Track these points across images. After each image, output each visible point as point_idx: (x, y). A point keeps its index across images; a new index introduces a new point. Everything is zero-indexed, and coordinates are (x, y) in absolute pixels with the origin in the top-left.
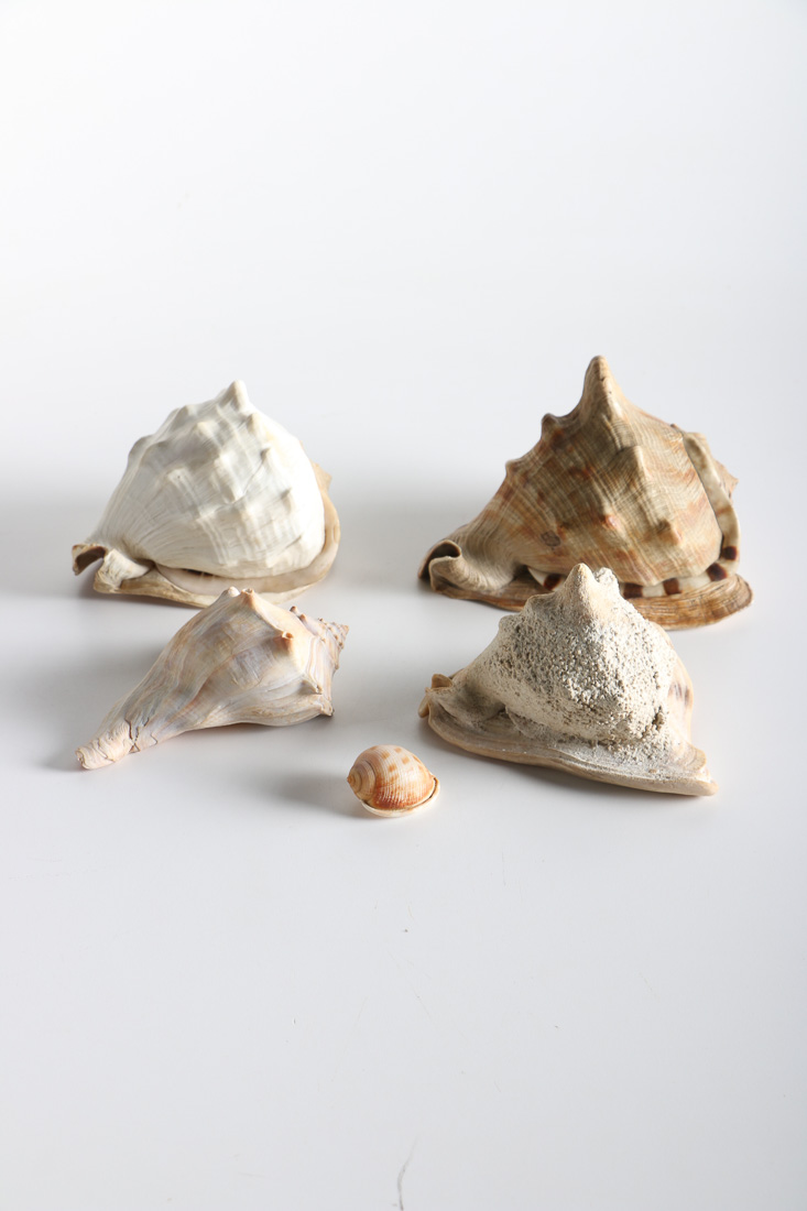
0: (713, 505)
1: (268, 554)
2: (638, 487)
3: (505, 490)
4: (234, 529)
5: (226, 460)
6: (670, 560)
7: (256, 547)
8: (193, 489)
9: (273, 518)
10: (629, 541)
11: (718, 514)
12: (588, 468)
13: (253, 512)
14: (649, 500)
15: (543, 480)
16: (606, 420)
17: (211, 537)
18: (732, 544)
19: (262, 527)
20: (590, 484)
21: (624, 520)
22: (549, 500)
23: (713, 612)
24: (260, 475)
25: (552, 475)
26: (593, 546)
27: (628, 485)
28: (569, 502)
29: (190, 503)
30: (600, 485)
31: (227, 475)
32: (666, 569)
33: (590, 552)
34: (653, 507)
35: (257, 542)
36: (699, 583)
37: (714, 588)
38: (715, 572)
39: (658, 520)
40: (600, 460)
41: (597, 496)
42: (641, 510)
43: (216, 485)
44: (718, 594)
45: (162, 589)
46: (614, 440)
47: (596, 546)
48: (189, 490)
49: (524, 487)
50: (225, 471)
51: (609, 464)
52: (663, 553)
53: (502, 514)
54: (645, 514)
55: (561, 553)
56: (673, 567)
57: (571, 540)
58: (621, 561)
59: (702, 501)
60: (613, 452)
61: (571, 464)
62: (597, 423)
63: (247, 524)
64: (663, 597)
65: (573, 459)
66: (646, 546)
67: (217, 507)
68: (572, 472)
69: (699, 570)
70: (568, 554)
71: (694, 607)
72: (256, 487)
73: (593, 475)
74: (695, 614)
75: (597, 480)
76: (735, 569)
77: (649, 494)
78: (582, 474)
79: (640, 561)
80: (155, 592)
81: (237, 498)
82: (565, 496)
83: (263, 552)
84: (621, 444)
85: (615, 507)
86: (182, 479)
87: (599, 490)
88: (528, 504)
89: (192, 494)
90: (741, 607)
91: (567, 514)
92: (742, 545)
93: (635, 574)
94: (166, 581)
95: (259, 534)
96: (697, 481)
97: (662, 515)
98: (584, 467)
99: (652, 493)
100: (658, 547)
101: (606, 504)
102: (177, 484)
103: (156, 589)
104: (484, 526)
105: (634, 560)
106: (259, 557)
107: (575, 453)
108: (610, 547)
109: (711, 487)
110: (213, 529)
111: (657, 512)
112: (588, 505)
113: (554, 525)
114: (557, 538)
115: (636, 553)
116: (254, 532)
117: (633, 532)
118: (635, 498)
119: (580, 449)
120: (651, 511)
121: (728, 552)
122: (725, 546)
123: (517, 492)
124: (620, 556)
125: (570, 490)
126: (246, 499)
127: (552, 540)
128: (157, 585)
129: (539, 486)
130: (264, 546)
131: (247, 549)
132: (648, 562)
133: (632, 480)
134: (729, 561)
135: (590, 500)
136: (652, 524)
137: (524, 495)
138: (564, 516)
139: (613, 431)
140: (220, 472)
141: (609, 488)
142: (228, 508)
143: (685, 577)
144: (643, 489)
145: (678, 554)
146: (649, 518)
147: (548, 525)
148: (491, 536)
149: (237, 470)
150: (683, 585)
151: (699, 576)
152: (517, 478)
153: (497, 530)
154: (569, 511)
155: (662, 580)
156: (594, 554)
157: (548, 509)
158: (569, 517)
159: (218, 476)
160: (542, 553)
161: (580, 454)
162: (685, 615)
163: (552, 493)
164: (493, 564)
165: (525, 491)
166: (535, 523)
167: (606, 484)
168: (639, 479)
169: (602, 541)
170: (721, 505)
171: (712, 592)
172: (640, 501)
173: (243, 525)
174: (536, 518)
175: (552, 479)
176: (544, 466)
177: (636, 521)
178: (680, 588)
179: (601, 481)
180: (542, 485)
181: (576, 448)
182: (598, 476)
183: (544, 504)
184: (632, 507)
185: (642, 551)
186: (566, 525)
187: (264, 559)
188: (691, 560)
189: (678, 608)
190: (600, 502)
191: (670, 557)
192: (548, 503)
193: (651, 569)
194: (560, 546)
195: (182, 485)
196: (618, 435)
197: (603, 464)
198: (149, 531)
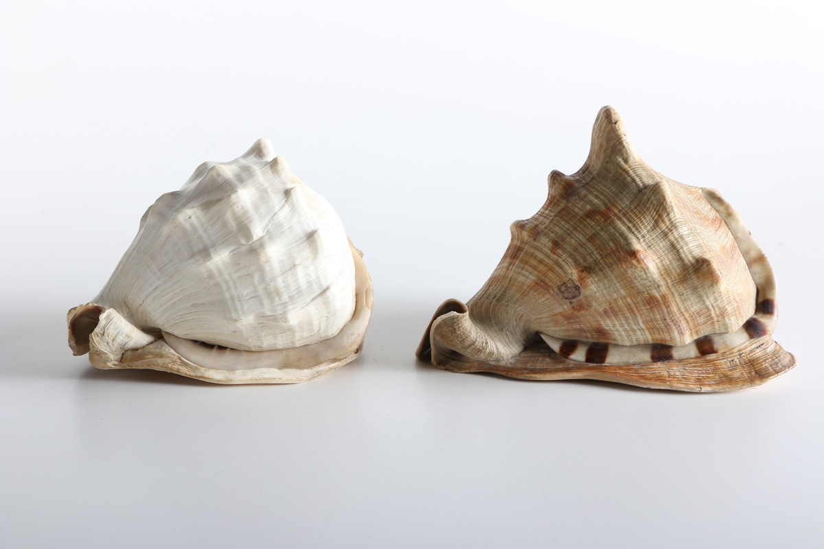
0: (745, 254)
1: (290, 307)
2: (668, 223)
3: (511, 251)
4: (250, 276)
5: (244, 197)
6: (707, 308)
7: (277, 299)
8: (205, 231)
9: (297, 263)
10: (662, 283)
11: (750, 264)
12: (608, 209)
13: (274, 253)
14: (681, 237)
15: (556, 229)
16: (622, 163)
17: (224, 287)
18: (770, 297)
19: (284, 273)
20: (612, 223)
21: (655, 258)
22: (566, 246)
23: (757, 372)
24: (284, 214)
25: (567, 222)
26: (618, 292)
27: (656, 222)
28: (589, 245)
29: (201, 246)
30: (624, 223)
31: (245, 213)
32: (701, 320)
33: (615, 300)
34: (686, 244)
35: (277, 292)
36: (738, 340)
37: (754, 346)
38: (752, 328)
39: (694, 258)
40: (621, 199)
41: (622, 234)
42: (673, 247)
43: (232, 224)
44: (758, 353)
45: (167, 361)
46: (634, 180)
47: (623, 292)
48: (201, 231)
49: (535, 240)
50: (243, 208)
51: (631, 203)
52: (700, 297)
53: (511, 274)
54: (678, 251)
55: (580, 307)
56: (710, 318)
57: (594, 288)
58: (651, 308)
59: (733, 247)
60: (635, 190)
61: (588, 207)
62: (612, 168)
63: (267, 268)
64: (696, 358)
65: (590, 202)
66: (681, 289)
67: (232, 248)
68: (590, 215)
69: (736, 323)
70: (589, 306)
71: (734, 368)
72: (279, 226)
73: (615, 215)
74: (736, 374)
75: (620, 219)
76: (774, 325)
77: (681, 230)
78: (603, 215)
79: (674, 309)
80: (160, 365)
81: (255, 238)
82: (584, 240)
83: (284, 305)
84: (643, 183)
85: (643, 244)
86: (194, 219)
87: (624, 228)
88: (541, 256)
89: (204, 236)
90: (785, 367)
91: (588, 257)
92: (779, 297)
93: (667, 326)
94: (172, 351)
95: (280, 282)
96: (724, 229)
97: (697, 253)
98: (603, 208)
99: (684, 230)
100: (695, 289)
101: (634, 241)
102: (187, 226)
103: (160, 361)
104: (489, 291)
105: (668, 307)
106: (279, 311)
107: (591, 197)
108: (639, 293)
109: (739, 235)
110: (227, 277)
111: (692, 248)
112: (611, 245)
113: (573, 273)
114: (577, 288)
115: (670, 297)
116: (273, 279)
117: (666, 272)
118: (665, 235)
119: (595, 193)
120: (685, 248)
121: (764, 305)
122: (761, 300)
123: (526, 247)
124: (652, 302)
125: (590, 233)
126: (266, 238)
127: (571, 292)
128: (162, 356)
129: (552, 235)
130: (285, 297)
131: (266, 302)
132: (683, 310)
133: (660, 216)
134: (768, 316)
135: (614, 240)
136: (687, 262)
137: (536, 248)
138: (585, 260)
139: (631, 172)
140: (238, 210)
141: (634, 225)
142: (244, 249)
143: (721, 334)
144: (673, 226)
145: (716, 300)
146: (683, 256)
147: (566, 273)
148: (498, 300)
149: (257, 208)
150: (718, 343)
151: (736, 332)
152: (525, 234)
153: (504, 292)
154: (591, 254)
155: (696, 337)
156: (620, 303)
157: (564, 256)
158: (591, 260)
159: (234, 214)
160: (559, 310)
161: (597, 197)
162: (726, 376)
163: (568, 239)
164: (501, 330)
165: (536, 244)
166: (551, 274)
167: (630, 222)
168: (668, 214)
169: (629, 284)
170: (753, 254)
171: (752, 351)
172: (672, 238)
173: (261, 270)
174: (551, 269)
175: (567, 226)
176: (555, 216)
177: (669, 259)
178: (716, 346)
179: (624, 219)
180: (557, 233)
181: (591, 193)
182: (620, 215)
183: (560, 251)
184: (663, 245)
185: (676, 295)
186: (587, 269)
187: (285, 313)
188: (729, 309)
189: (716, 369)
190: (626, 239)
191: (708, 303)
192: (564, 250)
193: (685, 319)
194: (581, 297)
195: (193, 226)
196: (638, 176)
197: (625, 202)
198: (154, 286)
